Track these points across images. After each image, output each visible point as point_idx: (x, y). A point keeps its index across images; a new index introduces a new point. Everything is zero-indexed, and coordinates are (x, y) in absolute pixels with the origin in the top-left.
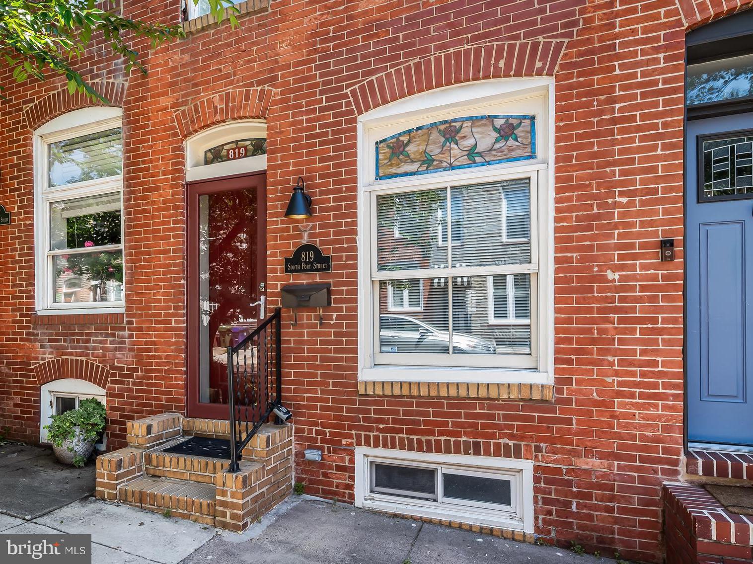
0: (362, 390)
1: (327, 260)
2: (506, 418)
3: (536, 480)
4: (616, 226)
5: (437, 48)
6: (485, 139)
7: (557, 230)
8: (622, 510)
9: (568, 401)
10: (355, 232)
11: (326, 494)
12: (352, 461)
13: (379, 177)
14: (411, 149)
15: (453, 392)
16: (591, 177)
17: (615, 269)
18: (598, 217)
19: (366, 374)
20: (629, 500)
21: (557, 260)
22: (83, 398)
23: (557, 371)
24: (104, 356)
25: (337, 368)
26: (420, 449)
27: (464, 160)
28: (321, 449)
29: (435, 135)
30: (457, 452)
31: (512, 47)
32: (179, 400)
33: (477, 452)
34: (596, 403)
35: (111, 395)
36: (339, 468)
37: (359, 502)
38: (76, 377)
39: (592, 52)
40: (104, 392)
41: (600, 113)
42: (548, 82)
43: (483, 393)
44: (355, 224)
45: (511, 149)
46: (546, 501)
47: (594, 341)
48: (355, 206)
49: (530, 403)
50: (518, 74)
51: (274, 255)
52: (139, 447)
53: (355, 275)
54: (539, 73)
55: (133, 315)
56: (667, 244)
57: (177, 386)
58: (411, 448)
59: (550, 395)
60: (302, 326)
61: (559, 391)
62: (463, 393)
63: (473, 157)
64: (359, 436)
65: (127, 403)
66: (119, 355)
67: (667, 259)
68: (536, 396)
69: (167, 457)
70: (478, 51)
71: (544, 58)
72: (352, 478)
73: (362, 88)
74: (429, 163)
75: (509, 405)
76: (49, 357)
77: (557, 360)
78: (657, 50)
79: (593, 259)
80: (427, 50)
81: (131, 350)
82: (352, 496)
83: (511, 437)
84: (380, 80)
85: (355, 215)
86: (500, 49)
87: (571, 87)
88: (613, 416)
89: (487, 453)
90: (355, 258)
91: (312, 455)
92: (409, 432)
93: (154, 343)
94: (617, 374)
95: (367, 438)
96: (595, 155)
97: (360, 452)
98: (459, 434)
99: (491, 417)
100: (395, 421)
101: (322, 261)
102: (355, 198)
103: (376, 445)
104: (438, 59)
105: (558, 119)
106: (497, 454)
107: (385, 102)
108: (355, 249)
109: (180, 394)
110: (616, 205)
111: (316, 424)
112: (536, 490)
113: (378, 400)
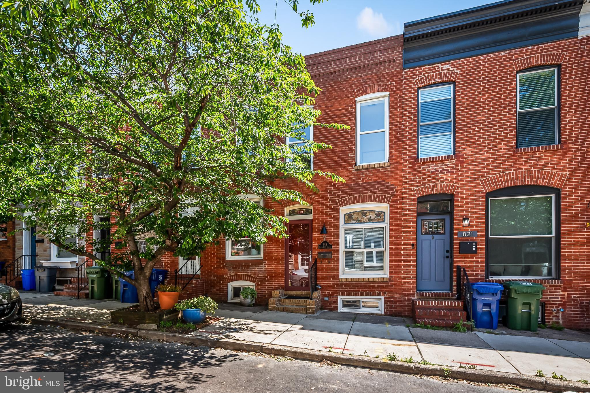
0: (341, 280)
1: (331, 246)
2: (378, 286)
3: (385, 301)
4: (403, 240)
5: (361, 193)
6: (373, 216)
7: (390, 241)
8: (403, 306)
9: (392, 281)
10: (339, 238)
11: (330, 309)
12: (337, 300)
13: (345, 224)
14: (354, 217)
15: (365, 280)
16: (397, 229)
17: (402, 250)
18: (399, 238)
19: (341, 276)
20: (405, 303)
21: (390, 248)
22: (245, 287)
23: (390, 274)
24: (255, 273)
25: (333, 275)
26: (356, 295)
27: (368, 221)
28: (329, 297)
29: (360, 214)
30: (366, 295)
31: (380, 196)
32: (283, 286)
33: (371, 295)
34: (398, 282)
35: (257, 285)
36: (333, 302)
37: (339, 311)
38: (244, 280)
39: (398, 200)
40: (254, 284)
41: (399, 214)
42: (388, 205)
43: (372, 280)
44: (339, 236)
45: (379, 219)
46: (387, 306)
47: (398, 267)
48: (339, 231)
49: (383, 282)
50: (381, 202)
51: (315, 243)
52: (276, 297)
53: (339, 250)
54: (386, 203)
55: (266, 260)
56: (413, 245)
57: (282, 281)
58: (354, 295)
59: (388, 280)
60: (323, 263)
61: (390, 279)
62: (367, 280)
63: (370, 221)
64: (339, 293)
65: (263, 287)
66: (261, 273)
67: (413, 249)
68: (385, 280)
69: (287, 300)
70: (371, 195)
71: (387, 199)
72: (337, 304)
73: (341, 200)
74: (358, 221)
75: (378, 283)
76: (232, 274)
77: (390, 272)
78: (411, 201)
79: (397, 248)
80: (359, 193)
81: (265, 271)
82: (337, 309)
83: (379, 291)
84: (346, 199)
85: (339, 234)
86: (377, 196)
87: (393, 207)
88: (402, 284)
89: (373, 295)
90: (339, 245)
91: (326, 299)
92: (353, 291)
93: (274, 269)
94: (403, 274)
95: (342, 293)
96: (398, 224)
97: (339, 297)
98: (366, 291)
99: (374, 286)
100: (350, 288)
101: (330, 246)
102: (339, 229)
103: (344, 295)
104: (361, 196)
105: (390, 214)
106: (375, 295)
107: (347, 205)
108: (339, 243)
109: (283, 284)
110: (403, 236)
111: (327, 290)
112: (385, 303)
113: (345, 283)
